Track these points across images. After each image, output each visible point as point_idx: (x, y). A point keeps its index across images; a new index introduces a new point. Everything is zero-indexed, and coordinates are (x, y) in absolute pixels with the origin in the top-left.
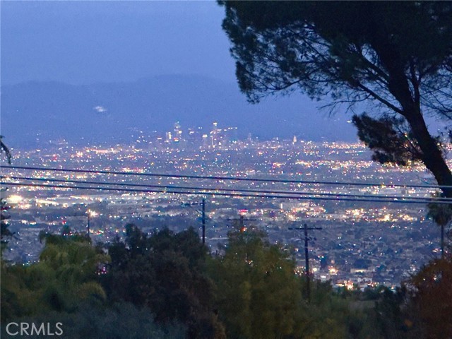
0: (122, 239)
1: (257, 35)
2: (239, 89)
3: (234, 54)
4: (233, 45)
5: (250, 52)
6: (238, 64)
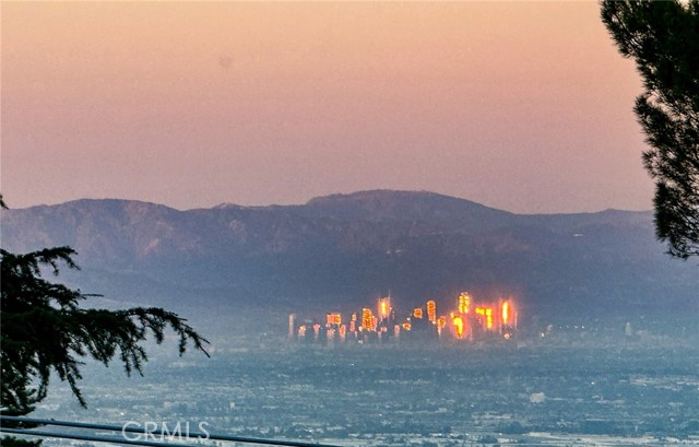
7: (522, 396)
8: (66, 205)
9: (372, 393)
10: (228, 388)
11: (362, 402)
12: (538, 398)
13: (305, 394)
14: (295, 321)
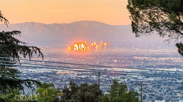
0: (68, 87)
1: (140, 11)
2: (132, 31)
3: (131, 18)
4: (131, 15)
5: (137, 18)
6: (133, 22)
7: (113, 61)
8: (23, 23)
9: (83, 60)
10: (55, 59)
11: (81, 62)
12: (116, 61)
13: (70, 60)
14: (68, 46)
